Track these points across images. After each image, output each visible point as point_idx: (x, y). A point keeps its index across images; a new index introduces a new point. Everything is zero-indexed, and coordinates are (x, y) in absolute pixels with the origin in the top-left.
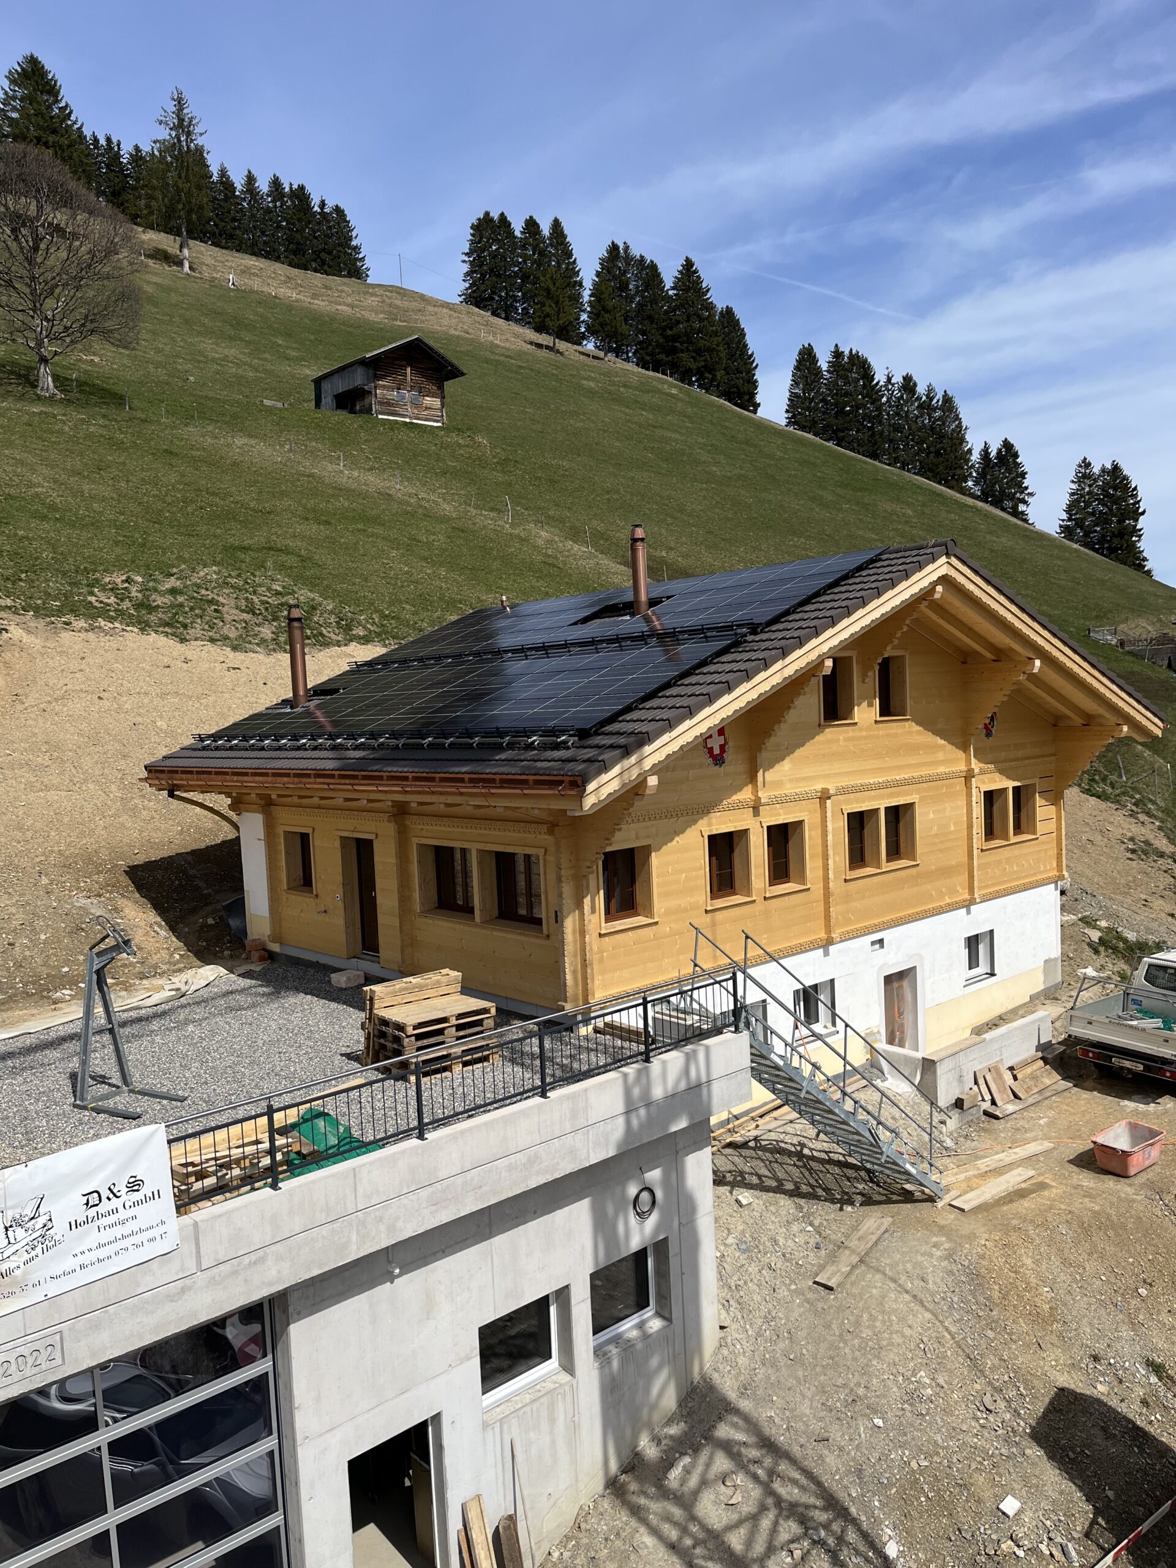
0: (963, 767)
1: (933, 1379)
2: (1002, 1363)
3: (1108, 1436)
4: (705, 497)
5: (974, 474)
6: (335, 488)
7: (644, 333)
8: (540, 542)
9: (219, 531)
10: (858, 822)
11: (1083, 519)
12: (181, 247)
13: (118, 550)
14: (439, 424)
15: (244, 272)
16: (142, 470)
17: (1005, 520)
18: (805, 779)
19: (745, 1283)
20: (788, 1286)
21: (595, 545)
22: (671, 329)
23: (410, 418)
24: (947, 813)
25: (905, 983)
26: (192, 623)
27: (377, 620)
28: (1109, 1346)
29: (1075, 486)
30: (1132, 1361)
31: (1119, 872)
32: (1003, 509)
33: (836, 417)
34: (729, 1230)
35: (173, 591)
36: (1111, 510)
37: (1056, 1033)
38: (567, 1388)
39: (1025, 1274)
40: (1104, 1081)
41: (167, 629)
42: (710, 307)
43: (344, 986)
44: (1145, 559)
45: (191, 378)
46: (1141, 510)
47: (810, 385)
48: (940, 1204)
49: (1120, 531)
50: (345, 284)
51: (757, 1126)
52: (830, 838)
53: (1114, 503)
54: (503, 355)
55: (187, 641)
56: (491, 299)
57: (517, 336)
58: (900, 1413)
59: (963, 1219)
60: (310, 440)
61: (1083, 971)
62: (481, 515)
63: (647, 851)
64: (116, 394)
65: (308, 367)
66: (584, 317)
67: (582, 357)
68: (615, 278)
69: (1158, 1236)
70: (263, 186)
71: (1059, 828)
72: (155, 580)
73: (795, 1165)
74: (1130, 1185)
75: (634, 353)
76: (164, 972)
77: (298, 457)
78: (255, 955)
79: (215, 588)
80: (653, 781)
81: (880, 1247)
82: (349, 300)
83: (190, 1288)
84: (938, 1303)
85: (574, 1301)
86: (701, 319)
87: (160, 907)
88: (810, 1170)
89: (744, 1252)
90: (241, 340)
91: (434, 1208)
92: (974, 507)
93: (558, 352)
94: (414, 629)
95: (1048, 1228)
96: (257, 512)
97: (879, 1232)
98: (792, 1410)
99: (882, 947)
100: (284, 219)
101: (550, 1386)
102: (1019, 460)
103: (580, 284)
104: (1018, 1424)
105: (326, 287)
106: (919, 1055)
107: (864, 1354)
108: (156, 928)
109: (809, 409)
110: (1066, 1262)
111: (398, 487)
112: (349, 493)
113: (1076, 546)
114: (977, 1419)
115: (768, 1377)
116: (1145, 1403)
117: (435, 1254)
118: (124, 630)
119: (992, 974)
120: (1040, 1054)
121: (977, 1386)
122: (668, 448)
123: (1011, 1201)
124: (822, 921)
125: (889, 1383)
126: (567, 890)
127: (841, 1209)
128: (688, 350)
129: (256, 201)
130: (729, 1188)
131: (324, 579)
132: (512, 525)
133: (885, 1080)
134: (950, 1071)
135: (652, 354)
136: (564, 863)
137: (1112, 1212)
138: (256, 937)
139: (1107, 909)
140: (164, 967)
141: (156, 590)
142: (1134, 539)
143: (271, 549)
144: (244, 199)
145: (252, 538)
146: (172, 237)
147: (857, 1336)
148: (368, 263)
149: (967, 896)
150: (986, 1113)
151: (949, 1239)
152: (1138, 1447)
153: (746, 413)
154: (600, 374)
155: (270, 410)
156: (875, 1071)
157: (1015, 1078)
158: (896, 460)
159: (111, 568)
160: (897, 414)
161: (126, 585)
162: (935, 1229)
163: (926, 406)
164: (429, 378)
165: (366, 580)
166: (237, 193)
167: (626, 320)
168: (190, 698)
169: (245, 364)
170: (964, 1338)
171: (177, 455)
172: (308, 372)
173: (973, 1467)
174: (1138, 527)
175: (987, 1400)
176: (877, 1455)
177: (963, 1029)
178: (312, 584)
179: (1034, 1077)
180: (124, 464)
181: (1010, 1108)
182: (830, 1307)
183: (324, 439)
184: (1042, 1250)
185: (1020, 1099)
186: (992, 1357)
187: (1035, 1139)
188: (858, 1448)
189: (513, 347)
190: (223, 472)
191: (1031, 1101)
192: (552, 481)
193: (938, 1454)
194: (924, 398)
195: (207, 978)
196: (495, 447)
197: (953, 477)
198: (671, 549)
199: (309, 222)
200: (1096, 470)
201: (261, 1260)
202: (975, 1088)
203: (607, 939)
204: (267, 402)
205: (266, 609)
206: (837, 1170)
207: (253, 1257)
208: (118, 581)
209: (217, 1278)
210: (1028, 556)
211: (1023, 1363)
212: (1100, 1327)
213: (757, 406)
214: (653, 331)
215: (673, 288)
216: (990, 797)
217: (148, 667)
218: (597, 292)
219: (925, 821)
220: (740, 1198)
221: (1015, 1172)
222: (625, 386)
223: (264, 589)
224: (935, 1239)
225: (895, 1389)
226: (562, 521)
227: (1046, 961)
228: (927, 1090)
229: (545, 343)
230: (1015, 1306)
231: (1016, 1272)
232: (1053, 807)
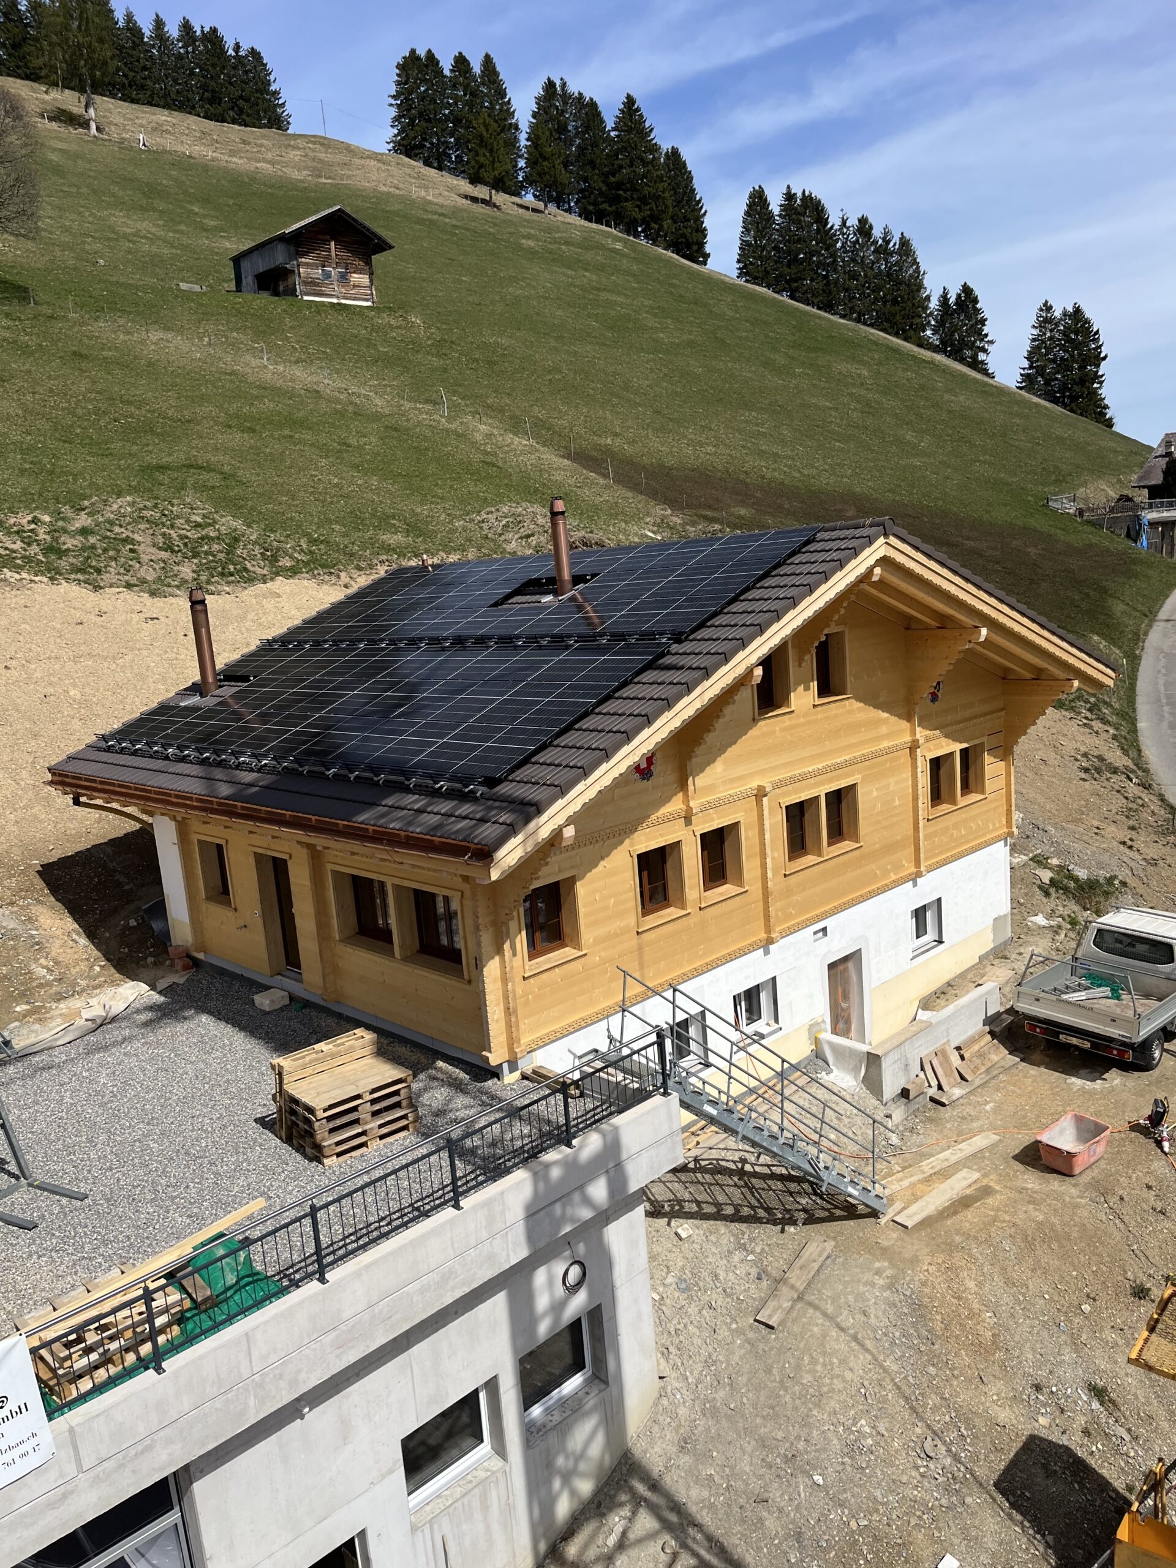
0: (907, 738)
1: (874, 1427)
2: (944, 1403)
3: (1050, 1474)
4: (652, 371)
5: (933, 323)
6: (259, 387)
7: (585, 180)
8: (478, 437)
9: (135, 448)
10: (797, 814)
11: (1043, 368)
12: (87, 107)
13: (25, 481)
14: (369, 304)
15: (157, 129)
16: (49, 378)
17: (963, 376)
18: (740, 778)
19: (685, 1326)
20: (728, 1325)
21: (537, 437)
22: (614, 175)
23: (338, 297)
24: (891, 788)
25: (850, 965)
26: (106, 567)
27: (304, 546)
28: (1051, 1372)
29: (1036, 332)
30: (1075, 1386)
31: (1071, 797)
32: (962, 360)
33: (789, 266)
34: (668, 1267)
35: (84, 532)
36: (1072, 356)
37: (1004, 1000)
38: (499, 1475)
39: (967, 1299)
40: (1051, 1052)
41: (80, 576)
42: (654, 149)
43: (267, 1009)
44: (1106, 407)
45: (101, 261)
46: (1102, 355)
47: (762, 232)
48: (883, 1220)
49: (1080, 378)
50: (264, 137)
51: (698, 1143)
52: (767, 836)
53: (1076, 348)
54: (436, 213)
55: (101, 588)
56: (422, 146)
57: (451, 189)
58: (840, 1468)
59: (906, 1238)
60: (231, 330)
61: (1033, 919)
62: (416, 409)
63: (572, 881)
64: (20, 287)
65: (228, 238)
66: (522, 163)
67: (521, 211)
68: (552, 119)
69: (1102, 1243)
70: (173, 30)
71: (1008, 784)
72: (64, 519)
73: (736, 1185)
74: (1075, 1185)
75: (576, 203)
76: (83, 990)
77: (220, 353)
78: (179, 964)
79: (129, 524)
80: (569, 832)
81: (822, 1276)
82: (269, 156)
83: (72, 1492)
84: (880, 1340)
85: (502, 1390)
86: (645, 163)
87: (76, 911)
88: (751, 1189)
89: (683, 1291)
90: (155, 210)
91: (340, 1350)
92: (932, 362)
93: (495, 206)
94: (345, 554)
95: (992, 1245)
96: (175, 422)
97: (822, 1259)
98: (732, 1468)
99: (825, 934)
100: (197, 65)
101: (482, 1475)
102: (978, 306)
103: (517, 128)
104: (959, 1470)
105: (244, 142)
106: (865, 1048)
107: (804, 1403)
108: (75, 936)
109: (760, 257)
110: (1009, 1282)
111: (326, 381)
112: (276, 392)
113: (1035, 399)
114: (917, 1468)
115: (708, 1430)
116: (1086, 1432)
117: (348, 1379)
118: (32, 581)
119: (940, 942)
120: (987, 1028)
121: (918, 1431)
122: (613, 313)
123: (955, 1213)
124: (761, 922)
125: (830, 1435)
126: (486, 938)
127: (783, 1231)
128: (633, 199)
129: (166, 48)
130: (666, 1220)
131: (248, 500)
132: (450, 419)
133: (829, 1072)
134: (895, 1062)
135: (595, 204)
136: (481, 911)
137: (1055, 1220)
138: (180, 943)
139: (1059, 845)
140: (83, 983)
141: (65, 531)
142: (1095, 385)
143: (191, 466)
144: (153, 46)
145: (170, 455)
146: (77, 94)
147: (799, 1383)
148: (289, 109)
149: (913, 870)
150: (932, 1099)
151: (892, 1265)
152: (1078, 1483)
153: (695, 266)
154: (540, 230)
155: (187, 295)
156: (821, 1063)
157: (962, 1058)
158: (852, 310)
159: (16, 505)
160: (853, 260)
161: (33, 526)
162: (878, 1252)
163: (883, 250)
164: (355, 253)
165: (293, 498)
166: (146, 40)
167: (566, 166)
168: (105, 658)
169: (159, 238)
170: (906, 1378)
171: (87, 357)
172: (228, 245)
173: (913, 1523)
174: (1100, 373)
175: (928, 1445)
176: (815, 1515)
177: (911, 1002)
178: (235, 506)
179: (981, 1055)
180: (29, 372)
181: (957, 1092)
182: (771, 1349)
183: (246, 327)
184: (985, 1270)
185: (967, 1081)
186: (933, 1396)
187: (980, 1131)
188: (798, 1508)
189: (446, 203)
190: (138, 375)
191: (978, 1082)
192: (492, 363)
193: (877, 1511)
194: (880, 242)
195: (126, 999)
196: (429, 328)
197: (911, 327)
198: (616, 435)
199: (224, 68)
200: (1058, 314)
201: (148, 1449)
202: (922, 1075)
203: (532, 980)
204: (184, 286)
205: (185, 545)
206: (779, 1185)
207: (140, 1448)
208: (24, 521)
209: (101, 1476)
210: (986, 415)
211: (963, 1401)
212: (1042, 1352)
213: (706, 256)
214: (596, 177)
215: (614, 129)
216: (936, 764)
217: (59, 626)
218: (533, 137)
219: (867, 802)
220: (680, 1231)
221: (960, 1175)
222: (567, 243)
223: (182, 521)
224: (877, 1265)
225: (835, 1441)
226: (502, 411)
227: (995, 920)
228: (873, 1082)
229: (481, 196)
230: (957, 1337)
231: (959, 1298)
232: (1003, 763)
